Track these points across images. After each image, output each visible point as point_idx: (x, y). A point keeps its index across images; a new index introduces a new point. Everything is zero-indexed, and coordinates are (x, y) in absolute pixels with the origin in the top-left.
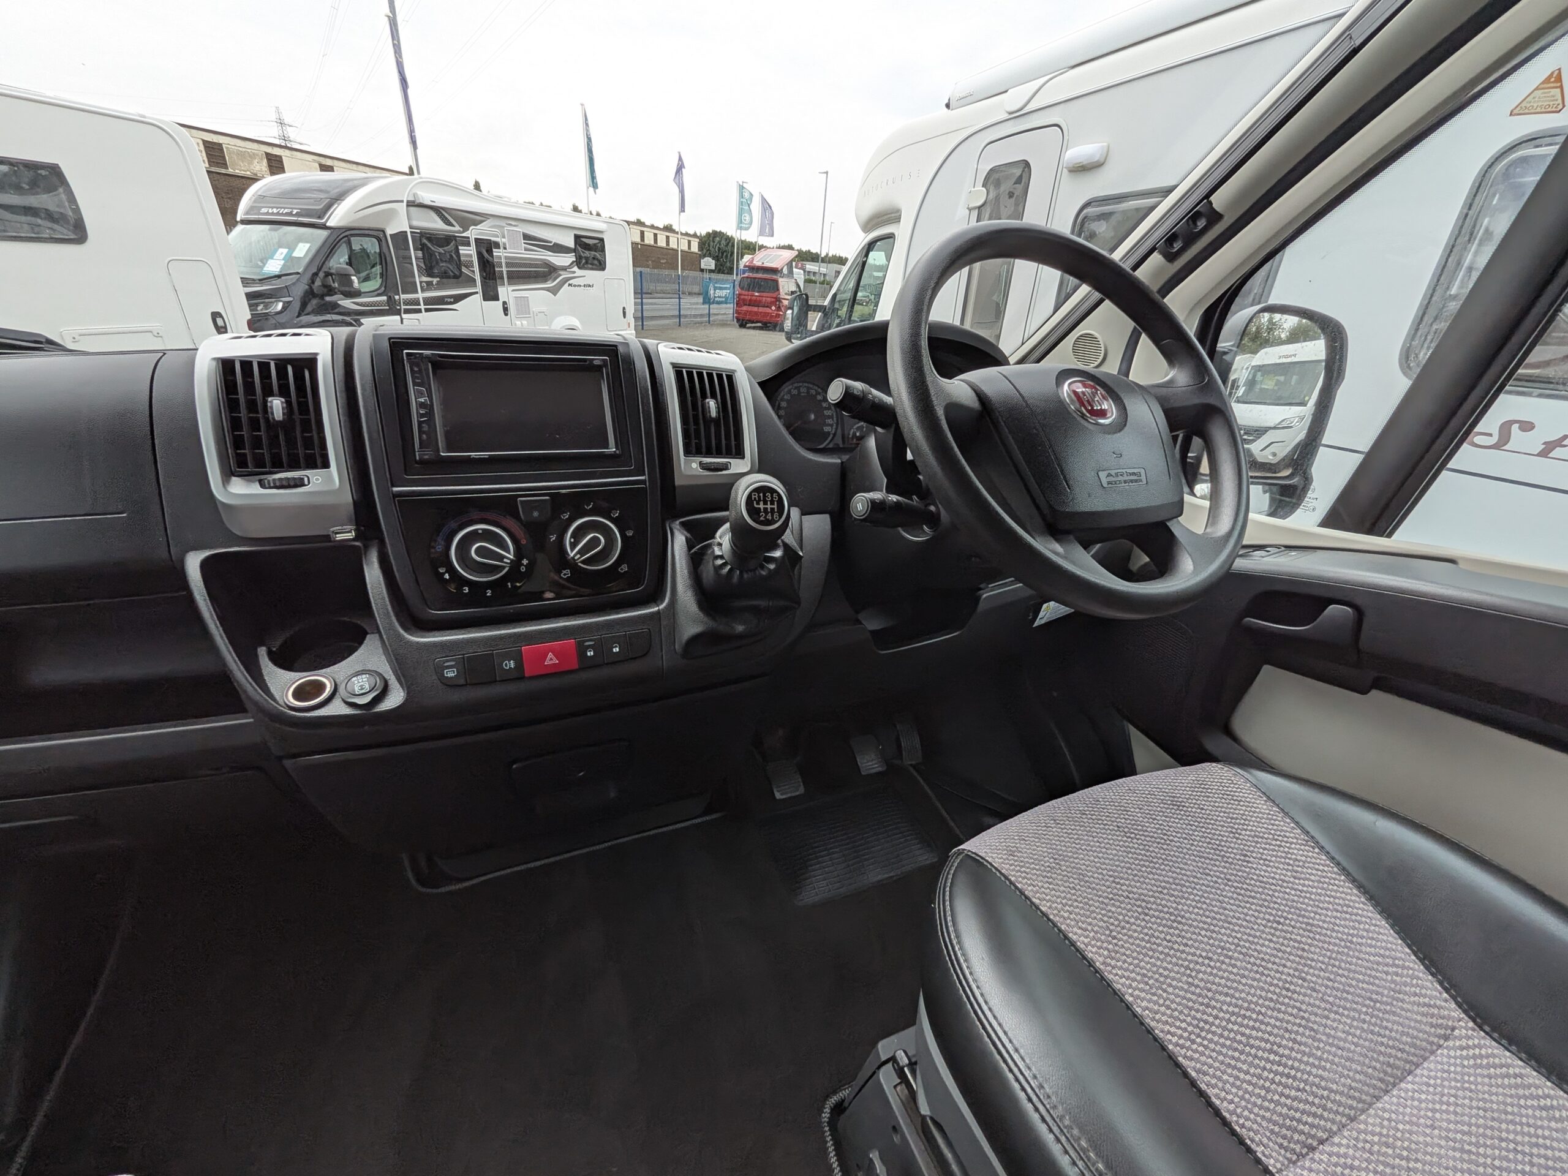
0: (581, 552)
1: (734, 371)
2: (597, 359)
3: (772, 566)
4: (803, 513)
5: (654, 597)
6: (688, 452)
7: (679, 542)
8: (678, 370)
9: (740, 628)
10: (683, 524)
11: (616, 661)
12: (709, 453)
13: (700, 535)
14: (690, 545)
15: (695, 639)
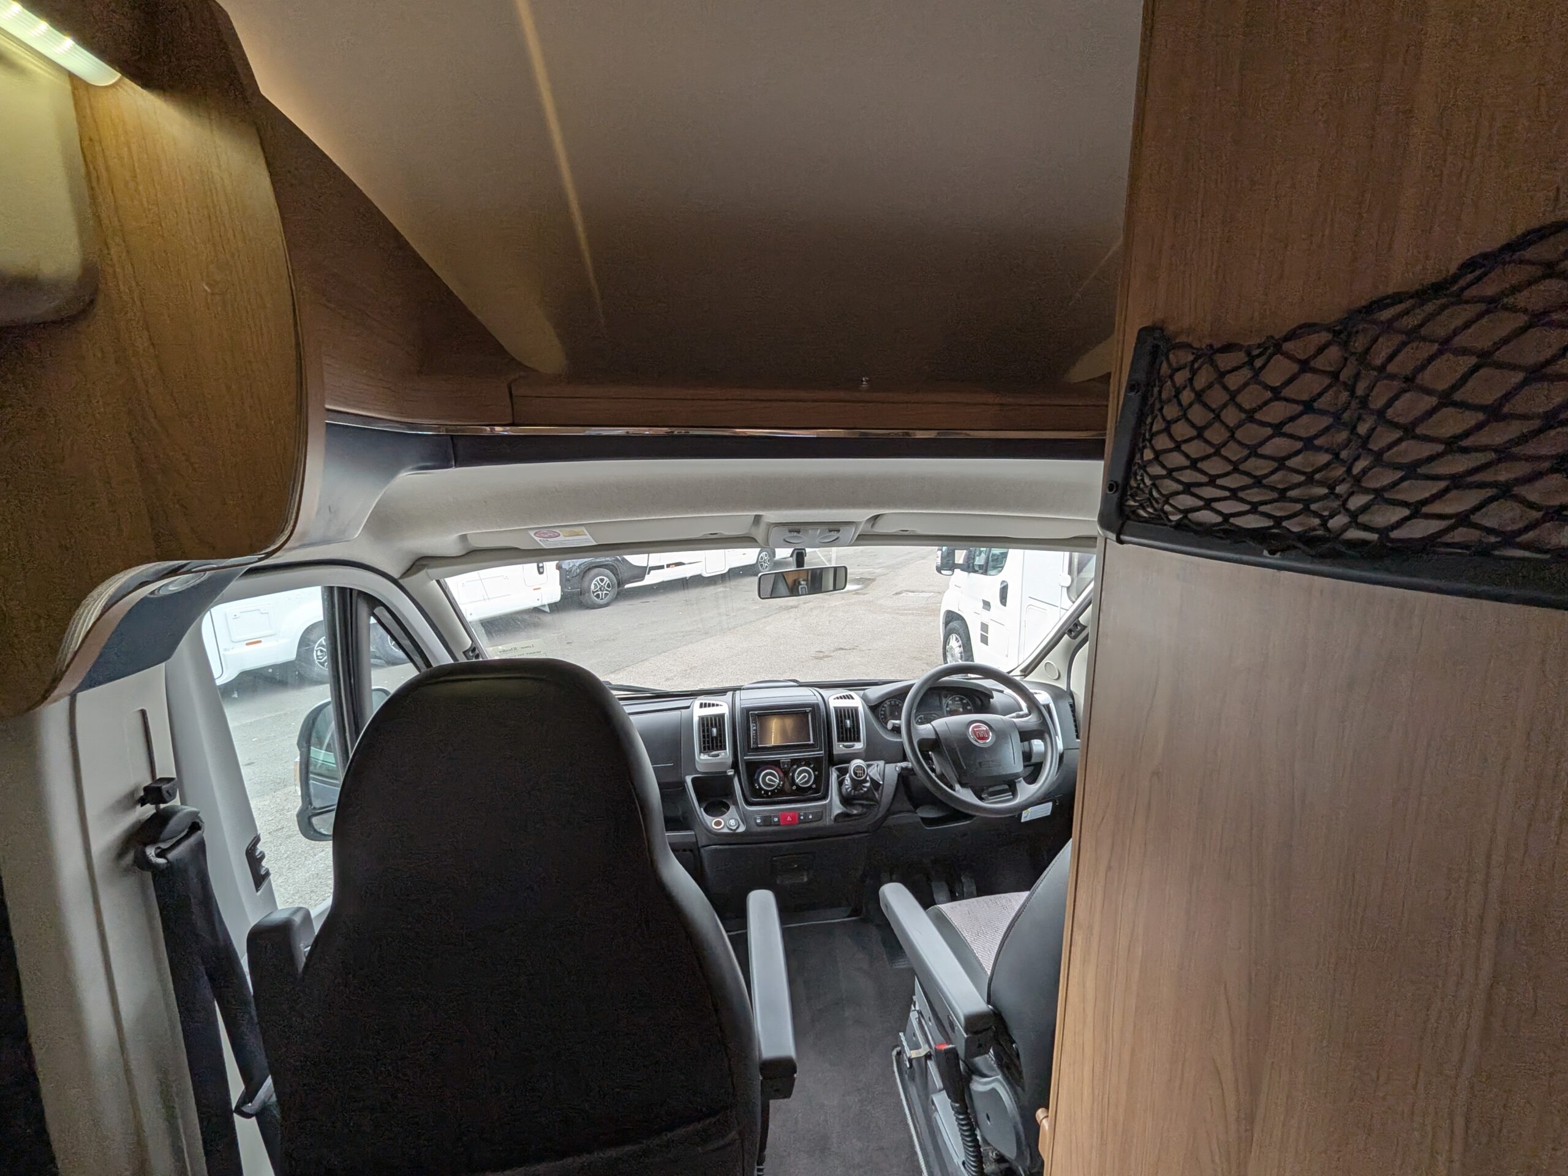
0: (800, 780)
1: (857, 707)
2: (808, 710)
3: (865, 789)
4: (887, 763)
5: (824, 797)
6: (839, 741)
7: (834, 775)
8: (836, 709)
9: (855, 812)
10: (836, 769)
11: (811, 821)
12: (847, 741)
13: (843, 772)
14: (838, 777)
15: (838, 815)
